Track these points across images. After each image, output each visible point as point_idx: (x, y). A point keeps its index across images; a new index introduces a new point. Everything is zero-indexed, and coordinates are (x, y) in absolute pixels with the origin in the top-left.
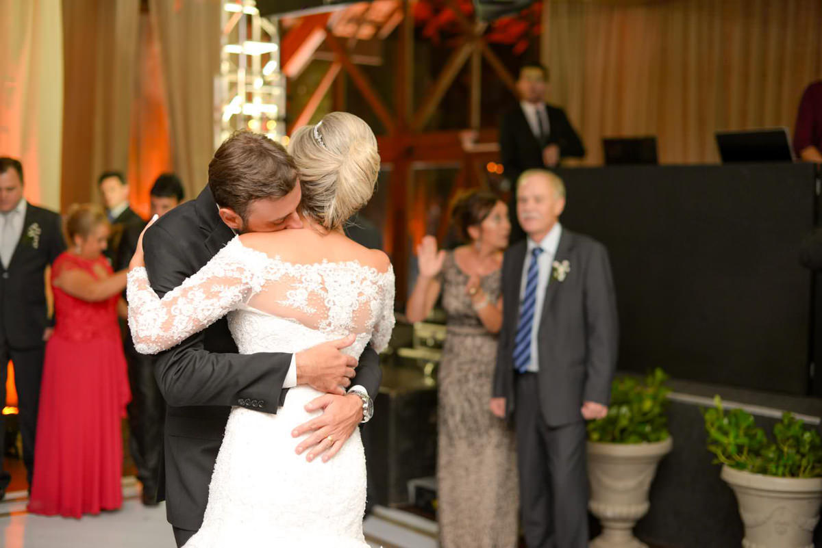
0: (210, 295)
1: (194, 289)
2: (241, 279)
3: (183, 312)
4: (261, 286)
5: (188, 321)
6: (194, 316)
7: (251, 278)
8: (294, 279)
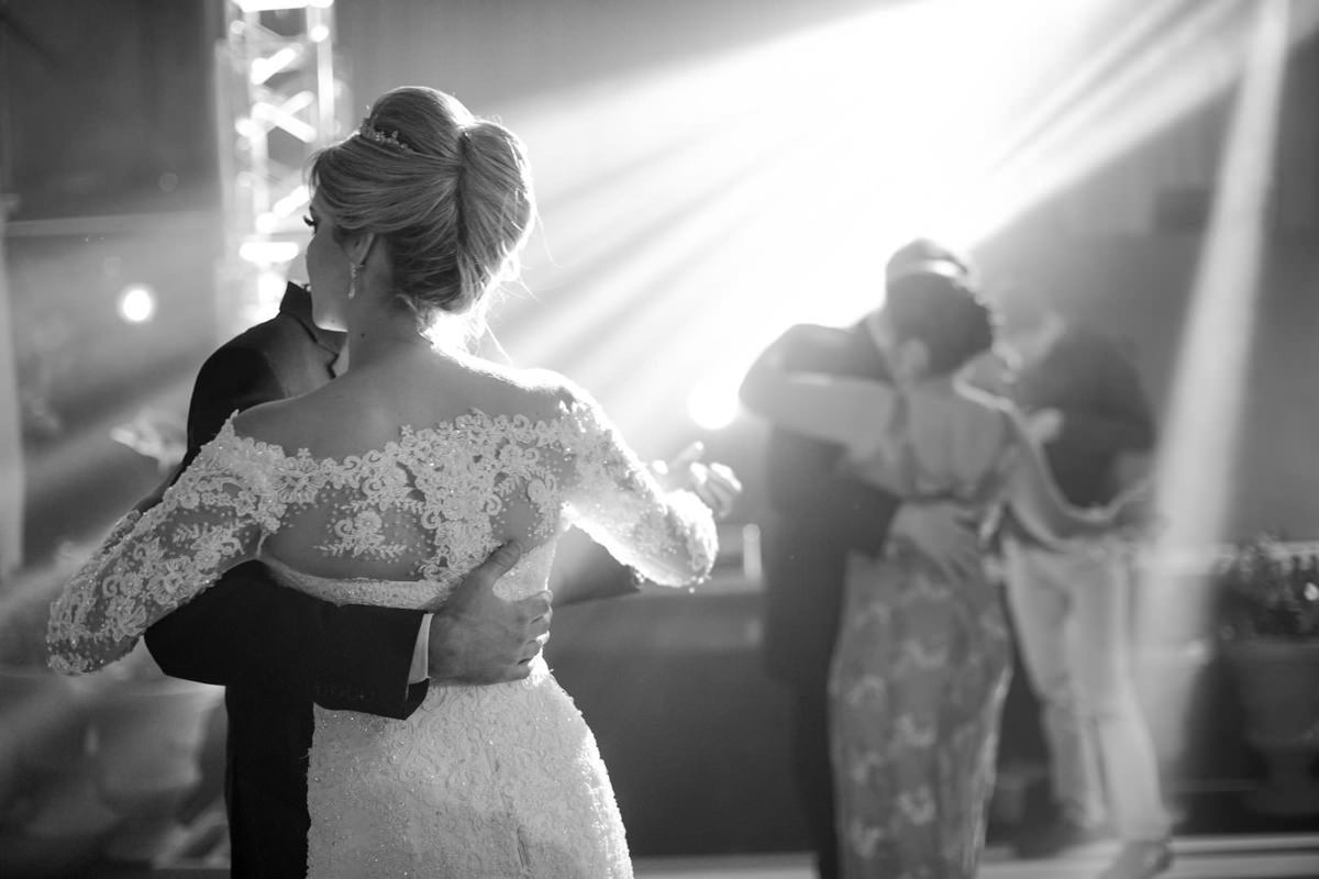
0: (172, 549)
1: (145, 539)
2: (233, 509)
3: (123, 589)
4: (278, 519)
5: (135, 607)
6: (145, 597)
7: (256, 504)
8: (346, 494)
